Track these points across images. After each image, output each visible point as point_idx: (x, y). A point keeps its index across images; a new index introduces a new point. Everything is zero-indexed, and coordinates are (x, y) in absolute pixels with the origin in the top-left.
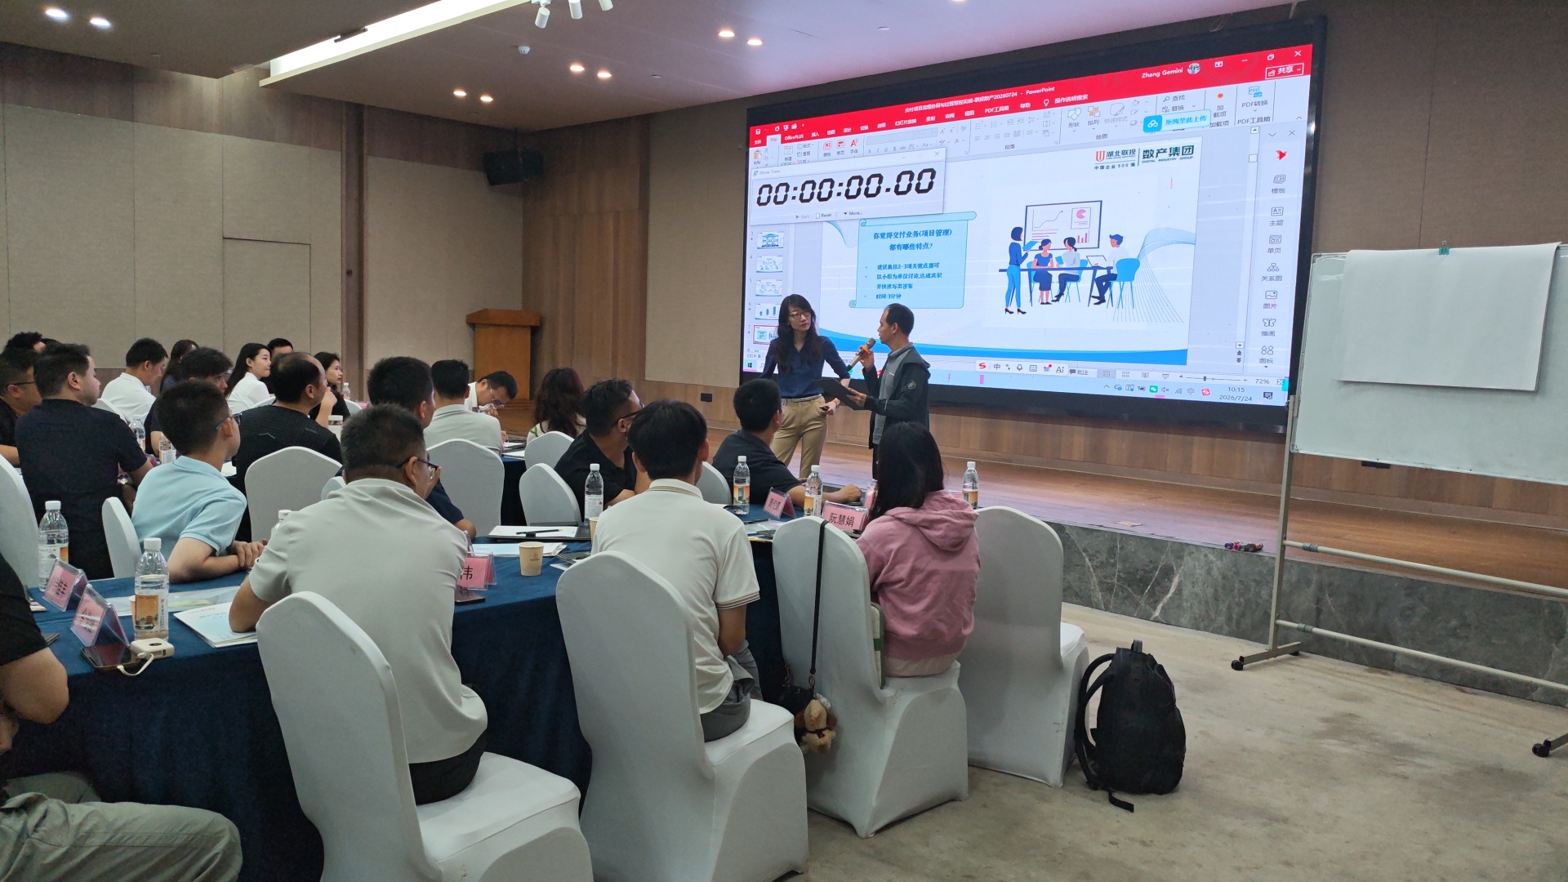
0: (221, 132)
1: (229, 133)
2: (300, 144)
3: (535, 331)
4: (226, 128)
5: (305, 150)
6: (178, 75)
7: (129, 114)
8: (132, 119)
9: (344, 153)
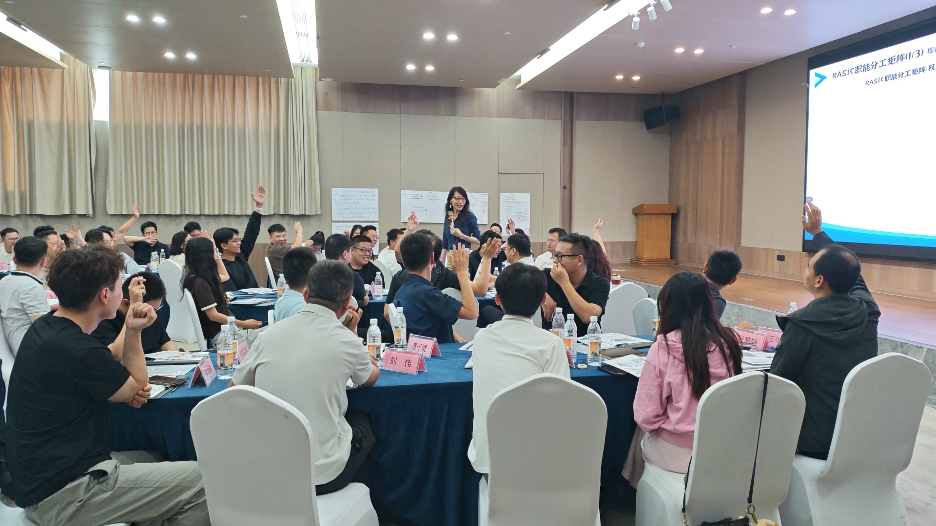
0: (498, 116)
1: (502, 117)
2: (539, 118)
3: (675, 217)
4: (501, 115)
5: (541, 121)
6: (477, 89)
7: (453, 113)
8: (456, 115)
9: (563, 122)
